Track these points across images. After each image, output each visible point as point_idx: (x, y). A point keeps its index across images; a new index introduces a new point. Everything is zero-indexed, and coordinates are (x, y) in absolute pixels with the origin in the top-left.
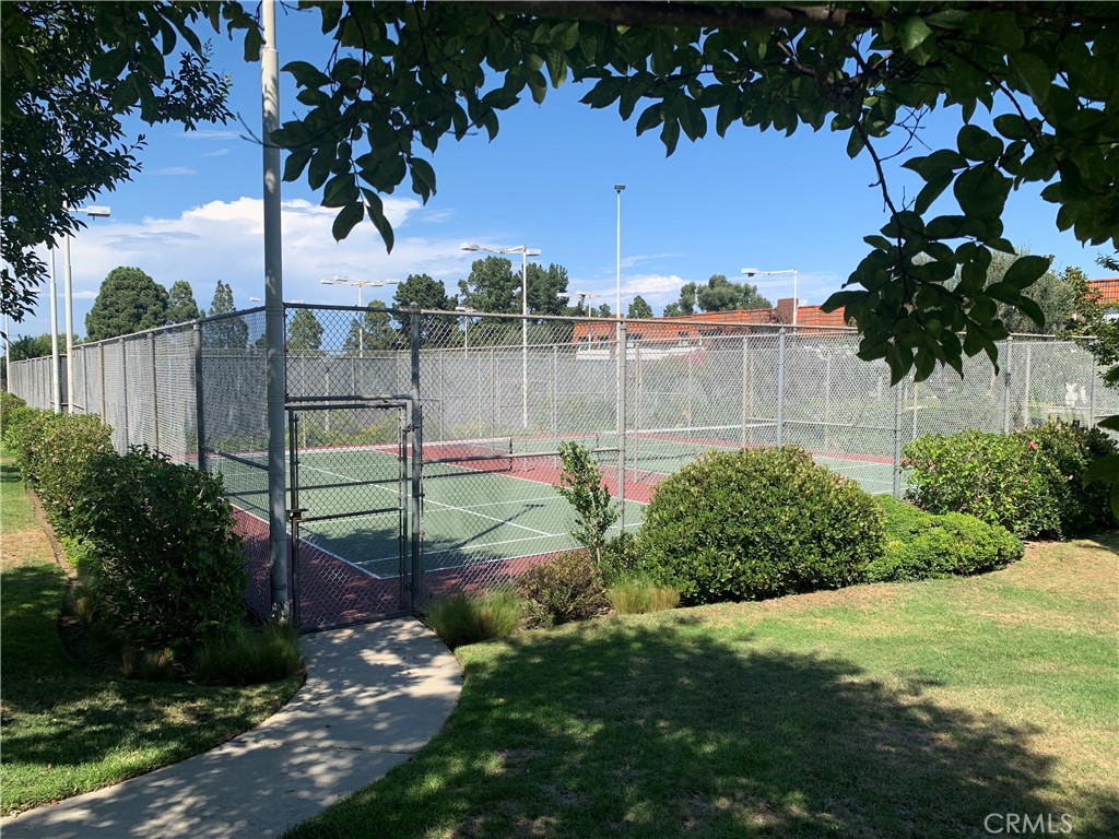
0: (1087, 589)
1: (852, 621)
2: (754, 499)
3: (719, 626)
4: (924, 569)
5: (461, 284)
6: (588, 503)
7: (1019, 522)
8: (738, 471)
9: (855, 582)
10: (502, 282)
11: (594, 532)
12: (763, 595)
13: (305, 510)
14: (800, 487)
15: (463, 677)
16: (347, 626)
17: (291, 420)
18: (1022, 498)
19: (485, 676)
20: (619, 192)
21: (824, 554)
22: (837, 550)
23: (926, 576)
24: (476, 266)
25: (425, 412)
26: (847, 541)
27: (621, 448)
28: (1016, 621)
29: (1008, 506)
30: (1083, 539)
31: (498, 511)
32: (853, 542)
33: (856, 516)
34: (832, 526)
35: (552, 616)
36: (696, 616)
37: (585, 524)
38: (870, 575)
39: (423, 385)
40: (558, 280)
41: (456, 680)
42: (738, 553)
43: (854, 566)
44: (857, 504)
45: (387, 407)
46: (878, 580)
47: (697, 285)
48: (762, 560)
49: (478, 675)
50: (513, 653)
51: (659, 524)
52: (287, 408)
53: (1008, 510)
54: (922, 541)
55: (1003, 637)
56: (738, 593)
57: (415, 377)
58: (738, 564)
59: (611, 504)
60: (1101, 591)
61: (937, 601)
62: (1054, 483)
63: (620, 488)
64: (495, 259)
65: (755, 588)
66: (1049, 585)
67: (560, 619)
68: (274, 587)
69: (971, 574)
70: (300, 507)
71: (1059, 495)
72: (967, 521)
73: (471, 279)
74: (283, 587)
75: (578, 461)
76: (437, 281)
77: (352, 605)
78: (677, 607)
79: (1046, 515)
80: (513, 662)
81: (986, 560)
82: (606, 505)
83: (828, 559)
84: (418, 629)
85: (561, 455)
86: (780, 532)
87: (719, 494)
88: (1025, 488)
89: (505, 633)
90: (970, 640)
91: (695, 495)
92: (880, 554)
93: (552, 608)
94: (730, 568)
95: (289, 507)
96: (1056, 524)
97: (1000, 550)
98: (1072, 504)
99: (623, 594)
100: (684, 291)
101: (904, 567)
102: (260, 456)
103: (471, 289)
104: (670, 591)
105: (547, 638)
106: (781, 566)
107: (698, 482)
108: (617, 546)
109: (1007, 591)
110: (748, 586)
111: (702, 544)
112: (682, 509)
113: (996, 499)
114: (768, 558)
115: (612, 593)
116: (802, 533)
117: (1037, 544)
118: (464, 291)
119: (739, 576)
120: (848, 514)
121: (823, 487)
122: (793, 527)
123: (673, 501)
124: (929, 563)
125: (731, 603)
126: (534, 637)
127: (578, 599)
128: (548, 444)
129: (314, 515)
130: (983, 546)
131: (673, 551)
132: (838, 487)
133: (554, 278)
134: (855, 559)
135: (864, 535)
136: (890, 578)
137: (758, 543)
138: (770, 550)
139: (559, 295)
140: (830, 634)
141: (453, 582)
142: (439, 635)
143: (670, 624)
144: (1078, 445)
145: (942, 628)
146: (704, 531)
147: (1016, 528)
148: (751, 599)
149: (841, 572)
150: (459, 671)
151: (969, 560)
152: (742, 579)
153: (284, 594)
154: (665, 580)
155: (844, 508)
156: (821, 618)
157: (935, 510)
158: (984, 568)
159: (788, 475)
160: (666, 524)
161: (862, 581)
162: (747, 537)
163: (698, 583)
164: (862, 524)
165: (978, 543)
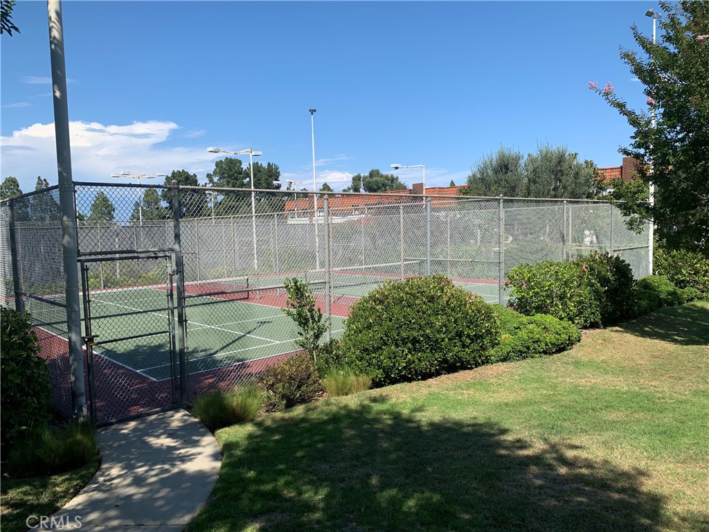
0: (625, 359)
1: (488, 391)
2: (418, 312)
3: (400, 401)
4: (525, 352)
5: (208, 176)
6: (307, 320)
7: (578, 318)
8: (407, 293)
9: (483, 363)
10: (236, 175)
11: (312, 340)
12: (426, 376)
13: (97, 336)
14: (447, 302)
15: (222, 453)
16: (133, 419)
17: (83, 270)
18: (580, 303)
19: (238, 453)
20: (312, 113)
21: (464, 346)
22: (472, 343)
23: (527, 357)
24: (218, 164)
25: (185, 260)
26: (478, 337)
27: (327, 280)
28: (589, 384)
29: (571, 308)
30: (614, 326)
31: (240, 327)
32: (481, 337)
33: (483, 319)
34: (468, 327)
35: (285, 402)
36: (384, 394)
37: (304, 334)
38: (493, 358)
39: (183, 241)
40: (273, 173)
41: (216, 457)
42: (409, 349)
43: (483, 353)
44: (483, 312)
45: (156, 258)
46: (498, 361)
47: (362, 175)
48: (425, 353)
49: (233, 452)
50: (259, 433)
51: (355, 332)
52: (79, 261)
53: (571, 311)
54: (523, 334)
55: (585, 396)
56: (410, 376)
57: (177, 237)
58: (409, 356)
59: (322, 321)
60: (633, 360)
61: (538, 373)
62: (596, 292)
63: (327, 308)
64: (231, 160)
65: (421, 371)
66: (602, 358)
67: (290, 404)
68: (74, 395)
69: (553, 353)
70: (93, 334)
71: (600, 300)
72: (549, 319)
73: (215, 172)
74: (81, 395)
75: (298, 291)
76: (192, 174)
77: (135, 403)
78: (371, 388)
79: (592, 313)
80: (258, 440)
81: (562, 343)
82: (319, 321)
83: (467, 349)
84: (186, 418)
85: (286, 287)
86: (436, 333)
87: (396, 310)
88: (581, 296)
89: (251, 417)
90: (566, 400)
91: (380, 311)
92: (497, 344)
93: (283, 397)
94: (404, 359)
95: (84, 335)
96: (598, 318)
97: (569, 336)
98: (607, 305)
99: (333, 382)
100: (354, 179)
101: (513, 352)
102: (60, 297)
103: (216, 179)
104: (365, 377)
105: (283, 419)
106: (437, 356)
107: (381, 302)
108: (328, 349)
109: (577, 364)
110: (416, 371)
111: (385, 344)
112: (371, 321)
113: (564, 304)
114: (428, 351)
115: (324, 382)
116: (450, 333)
117: (587, 331)
118: (211, 181)
119: (410, 364)
120: (478, 318)
121: (461, 301)
122: (444, 329)
123: (364, 315)
124: (528, 348)
125: (406, 383)
126: (274, 420)
127: (303, 388)
128: (277, 280)
129: (104, 339)
130: (560, 335)
131: (366, 350)
132: (471, 301)
133: (270, 172)
134: (483, 348)
135: (489, 332)
136: (505, 359)
137: (422, 341)
138: (430, 346)
139: (275, 182)
140: (475, 402)
141: (211, 381)
142: (202, 421)
143: (367, 402)
144: (609, 268)
145: (545, 392)
146: (387, 336)
147: (576, 321)
148: (419, 380)
149: (474, 357)
150: (219, 448)
151: (552, 344)
152: (412, 366)
153: (83, 400)
154: (361, 370)
155: (476, 315)
156: (466, 390)
157: (527, 313)
158: (561, 349)
159: (439, 294)
160: (361, 332)
161: (488, 362)
162: (415, 338)
163: (384, 370)
164: (487, 325)
165: (557, 333)
